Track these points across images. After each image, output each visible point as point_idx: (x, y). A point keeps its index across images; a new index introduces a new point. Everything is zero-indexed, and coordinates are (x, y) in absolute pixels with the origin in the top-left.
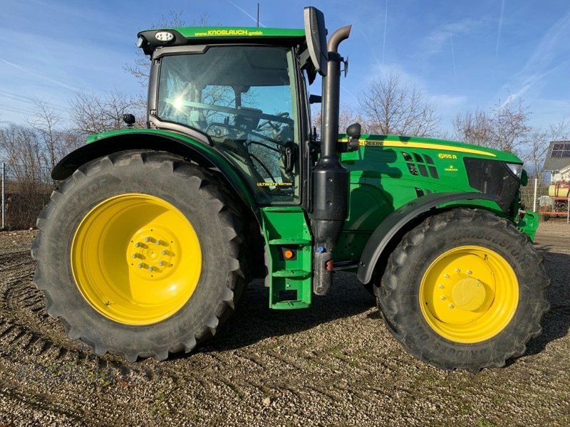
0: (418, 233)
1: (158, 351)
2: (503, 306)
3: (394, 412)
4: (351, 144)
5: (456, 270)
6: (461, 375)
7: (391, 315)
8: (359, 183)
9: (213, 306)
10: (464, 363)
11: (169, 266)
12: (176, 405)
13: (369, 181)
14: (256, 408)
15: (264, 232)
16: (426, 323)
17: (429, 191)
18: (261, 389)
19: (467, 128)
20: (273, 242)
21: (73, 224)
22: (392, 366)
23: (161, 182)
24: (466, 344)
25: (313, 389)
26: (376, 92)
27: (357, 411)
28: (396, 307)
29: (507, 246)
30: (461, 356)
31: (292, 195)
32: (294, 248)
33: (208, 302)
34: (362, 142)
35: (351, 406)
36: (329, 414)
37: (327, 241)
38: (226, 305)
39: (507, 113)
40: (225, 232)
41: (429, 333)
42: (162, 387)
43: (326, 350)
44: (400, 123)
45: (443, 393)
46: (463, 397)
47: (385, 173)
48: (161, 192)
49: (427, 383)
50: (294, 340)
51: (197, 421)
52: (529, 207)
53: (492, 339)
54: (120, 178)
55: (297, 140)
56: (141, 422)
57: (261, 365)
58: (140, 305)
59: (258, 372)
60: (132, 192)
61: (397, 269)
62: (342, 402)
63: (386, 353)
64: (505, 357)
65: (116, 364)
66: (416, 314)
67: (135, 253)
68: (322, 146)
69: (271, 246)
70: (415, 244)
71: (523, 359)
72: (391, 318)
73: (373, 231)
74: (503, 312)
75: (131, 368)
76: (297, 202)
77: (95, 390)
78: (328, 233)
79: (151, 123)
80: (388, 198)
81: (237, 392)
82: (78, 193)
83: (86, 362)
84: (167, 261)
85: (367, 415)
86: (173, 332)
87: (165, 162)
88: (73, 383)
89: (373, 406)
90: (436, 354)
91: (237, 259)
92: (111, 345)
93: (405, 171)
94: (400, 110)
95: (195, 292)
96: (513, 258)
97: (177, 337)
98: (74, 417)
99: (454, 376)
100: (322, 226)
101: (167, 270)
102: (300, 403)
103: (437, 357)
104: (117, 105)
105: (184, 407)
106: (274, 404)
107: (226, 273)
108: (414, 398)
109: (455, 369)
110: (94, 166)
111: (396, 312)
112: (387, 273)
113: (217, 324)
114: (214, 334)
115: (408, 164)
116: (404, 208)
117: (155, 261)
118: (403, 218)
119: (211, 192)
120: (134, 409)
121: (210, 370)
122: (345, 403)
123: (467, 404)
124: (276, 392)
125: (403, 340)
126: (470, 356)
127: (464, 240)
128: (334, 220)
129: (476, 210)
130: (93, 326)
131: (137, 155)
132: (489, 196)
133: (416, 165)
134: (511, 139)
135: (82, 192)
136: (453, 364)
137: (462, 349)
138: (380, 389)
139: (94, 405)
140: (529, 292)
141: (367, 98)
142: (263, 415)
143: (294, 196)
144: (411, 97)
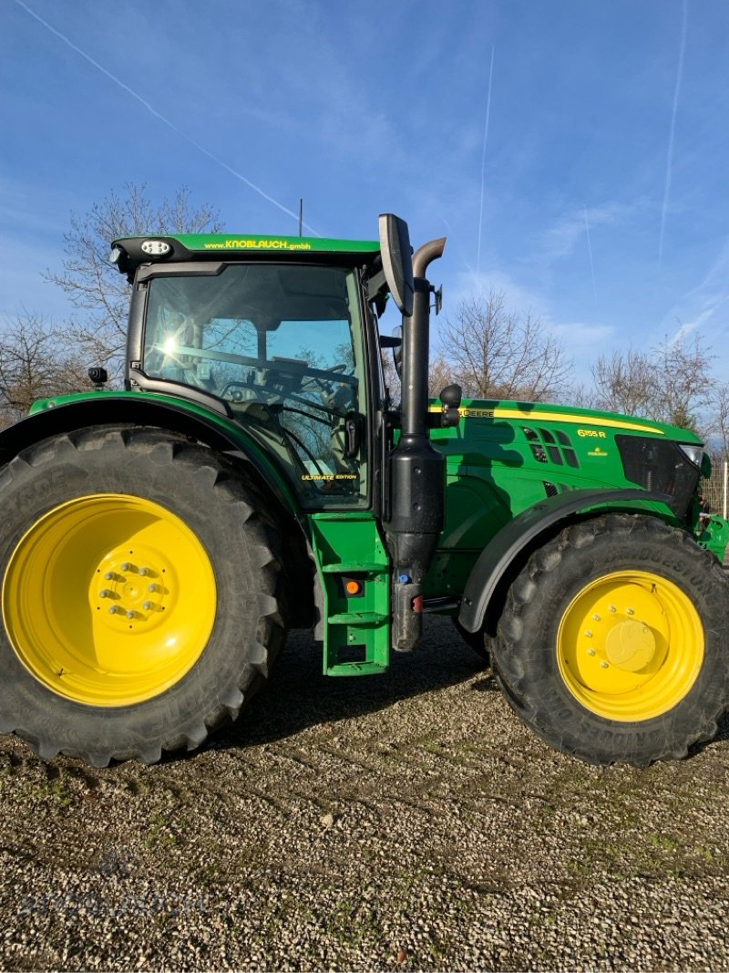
0: (551, 552)
1: (144, 748)
2: (681, 660)
3: (525, 830)
4: (447, 416)
5: (610, 608)
6: (623, 772)
7: (514, 680)
8: (457, 475)
9: (234, 673)
10: (626, 752)
11: (158, 611)
12: (184, 831)
13: (474, 471)
14: (312, 831)
15: (314, 553)
16: (567, 693)
17: (564, 488)
18: (315, 802)
19: (614, 379)
20: (329, 568)
21: (7, 544)
22: (516, 761)
23: (153, 475)
24: (628, 723)
25: (398, 800)
26: (466, 320)
27: (469, 830)
28: (522, 668)
29: (684, 571)
30: (622, 741)
31: (356, 494)
32: (361, 577)
33: (226, 666)
34: (462, 411)
35: (459, 822)
36: (427, 836)
37: (414, 566)
38: (256, 670)
39: (678, 355)
40: (254, 554)
41: (572, 708)
42: (157, 805)
43: (411, 741)
44: (507, 370)
45: (597, 799)
46: (627, 803)
47: (497, 460)
48: (151, 490)
49: (571, 785)
50: (359, 728)
51: (222, 853)
52: (716, 507)
53: (667, 715)
54: (87, 470)
55: (363, 409)
56: (132, 858)
57: (311, 767)
58: (110, 674)
59: (308, 776)
60: (104, 492)
61: (522, 608)
62: (444, 817)
63: (506, 743)
64: (687, 742)
65: (74, 772)
66: (552, 678)
67: (104, 588)
68: (403, 418)
69: (326, 575)
70: (547, 568)
71: (713, 745)
72: (513, 685)
73: (482, 549)
74: (682, 671)
75: (101, 778)
76: (364, 504)
77: (49, 813)
78: (415, 553)
79: (132, 382)
80: (503, 499)
81: (278, 808)
82: (17, 494)
83: (24, 769)
84: (155, 601)
85: (484, 835)
86: (169, 716)
87: (160, 444)
88: (10, 803)
89: (492, 822)
90: (583, 741)
91: (274, 596)
92: (67, 740)
93: (527, 455)
94: (506, 350)
95: (205, 651)
96: (694, 589)
97: (176, 724)
98: (22, 854)
99: (611, 774)
100: (405, 541)
101: (155, 616)
102: (380, 820)
103: (585, 745)
104: (27, 336)
105: (198, 833)
106: (339, 824)
107: (255, 619)
108: (553, 808)
109: (612, 763)
110: (44, 450)
111: (521, 676)
112: (506, 615)
113: (241, 702)
114: (234, 718)
115: (531, 445)
116: (529, 513)
117: (136, 602)
118: (529, 527)
119: (232, 491)
120: (116, 839)
121: (230, 776)
122: (448, 818)
123: (633, 814)
124: (339, 806)
125: (533, 720)
126: (635, 742)
127: (620, 562)
128: (424, 533)
129: (636, 516)
130: (37, 710)
131: (116, 434)
132: (655, 495)
133: (544, 447)
134: (685, 397)
135: (23, 493)
136: (610, 755)
137: (622, 731)
138: (500, 796)
139: (50, 835)
140: (717, 640)
141: (452, 330)
142: (323, 840)
143: (360, 496)
144: (525, 328)
